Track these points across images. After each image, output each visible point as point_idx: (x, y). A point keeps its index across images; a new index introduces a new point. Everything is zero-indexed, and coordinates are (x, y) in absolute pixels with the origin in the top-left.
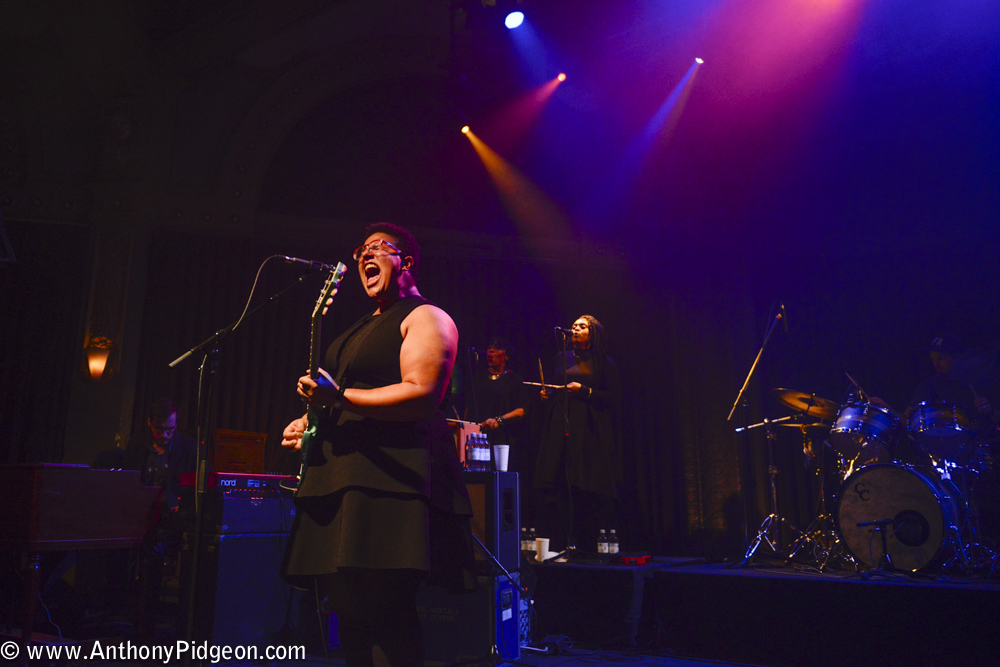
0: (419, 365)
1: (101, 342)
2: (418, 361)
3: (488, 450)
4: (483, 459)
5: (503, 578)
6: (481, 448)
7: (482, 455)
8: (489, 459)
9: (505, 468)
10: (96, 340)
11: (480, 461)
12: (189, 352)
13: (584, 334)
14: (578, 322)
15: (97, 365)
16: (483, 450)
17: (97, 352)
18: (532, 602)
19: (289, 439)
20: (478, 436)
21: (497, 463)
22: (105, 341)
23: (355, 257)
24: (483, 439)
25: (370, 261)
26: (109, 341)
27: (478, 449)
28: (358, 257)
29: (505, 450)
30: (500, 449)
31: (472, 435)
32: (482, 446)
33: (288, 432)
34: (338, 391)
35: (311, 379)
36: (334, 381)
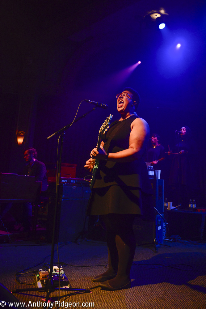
1: (21, 133)
3: (154, 172)
4: (152, 175)
5: (158, 215)
6: (151, 171)
7: (151, 173)
8: (154, 175)
9: (159, 178)
10: (20, 132)
11: (151, 175)
12: (54, 134)
13: (185, 132)
14: (183, 128)
15: (20, 140)
16: (152, 172)
17: (20, 136)
18: (167, 224)
20: (150, 167)
21: (156, 177)
22: (23, 133)
23: (117, 97)
24: (152, 168)
25: (121, 99)
26: (24, 133)
27: (150, 171)
28: (118, 97)
29: (160, 172)
30: (157, 172)
31: (148, 166)
32: (152, 170)
33: (87, 162)
34: (106, 154)
35: (97, 150)
36: (105, 150)
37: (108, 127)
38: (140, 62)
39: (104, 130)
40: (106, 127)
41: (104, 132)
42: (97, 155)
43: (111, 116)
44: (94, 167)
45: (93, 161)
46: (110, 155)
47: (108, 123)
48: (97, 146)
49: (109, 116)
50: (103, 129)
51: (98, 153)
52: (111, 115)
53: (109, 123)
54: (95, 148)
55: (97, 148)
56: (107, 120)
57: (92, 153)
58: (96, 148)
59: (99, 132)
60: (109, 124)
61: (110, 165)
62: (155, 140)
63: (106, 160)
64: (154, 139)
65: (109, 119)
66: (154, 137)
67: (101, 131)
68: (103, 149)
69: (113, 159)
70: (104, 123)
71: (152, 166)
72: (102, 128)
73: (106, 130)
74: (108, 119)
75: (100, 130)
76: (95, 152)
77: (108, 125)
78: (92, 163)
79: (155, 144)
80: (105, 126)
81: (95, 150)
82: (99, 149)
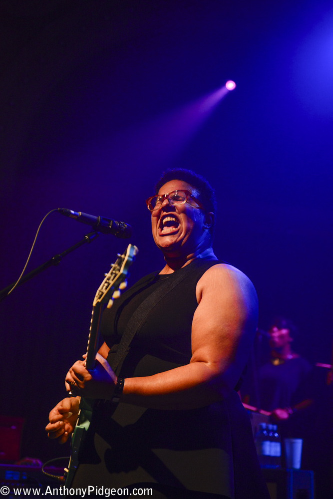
0: (212, 337)
2: (212, 333)
3: (279, 444)
4: (273, 454)
6: (271, 441)
7: (272, 449)
8: (279, 454)
9: (297, 465)
11: (270, 456)
16: (273, 444)
19: (53, 422)
21: (289, 460)
24: (273, 431)
27: (268, 443)
29: (299, 444)
30: (292, 444)
31: (261, 427)
32: (273, 440)
33: (54, 414)
34: (116, 382)
35: (86, 369)
36: (112, 369)
37: (123, 285)
38: (231, 85)
39: (109, 295)
40: (116, 287)
41: (111, 303)
42: (87, 383)
43: (131, 251)
44: (77, 426)
45: (73, 409)
46: (130, 383)
47: (122, 271)
48: (85, 356)
49: (124, 252)
50: (105, 292)
51: (88, 376)
52: (132, 247)
53: (126, 273)
54: (78, 362)
55: (85, 362)
56: (120, 264)
57: (69, 376)
58: (83, 359)
59: (94, 304)
60: (126, 276)
61: (125, 416)
62: (281, 337)
63: (115, 400)
64: (279, 333)
65: (126, 258)
66: (280, 329)
67: (99, 300)
68: (104, 366)
69: (138, 396)
70: (108, 275)
71: (273, 424)
72: (103, 288)
73: (117, 294)
74: (122, 260)
75: (96, 298)
76: (78, 375)
77: (122, 278)
78: (71, 413)
79: (279, 353)
80: (112, 282)
81: (79, 366)
82: (93, 365)
